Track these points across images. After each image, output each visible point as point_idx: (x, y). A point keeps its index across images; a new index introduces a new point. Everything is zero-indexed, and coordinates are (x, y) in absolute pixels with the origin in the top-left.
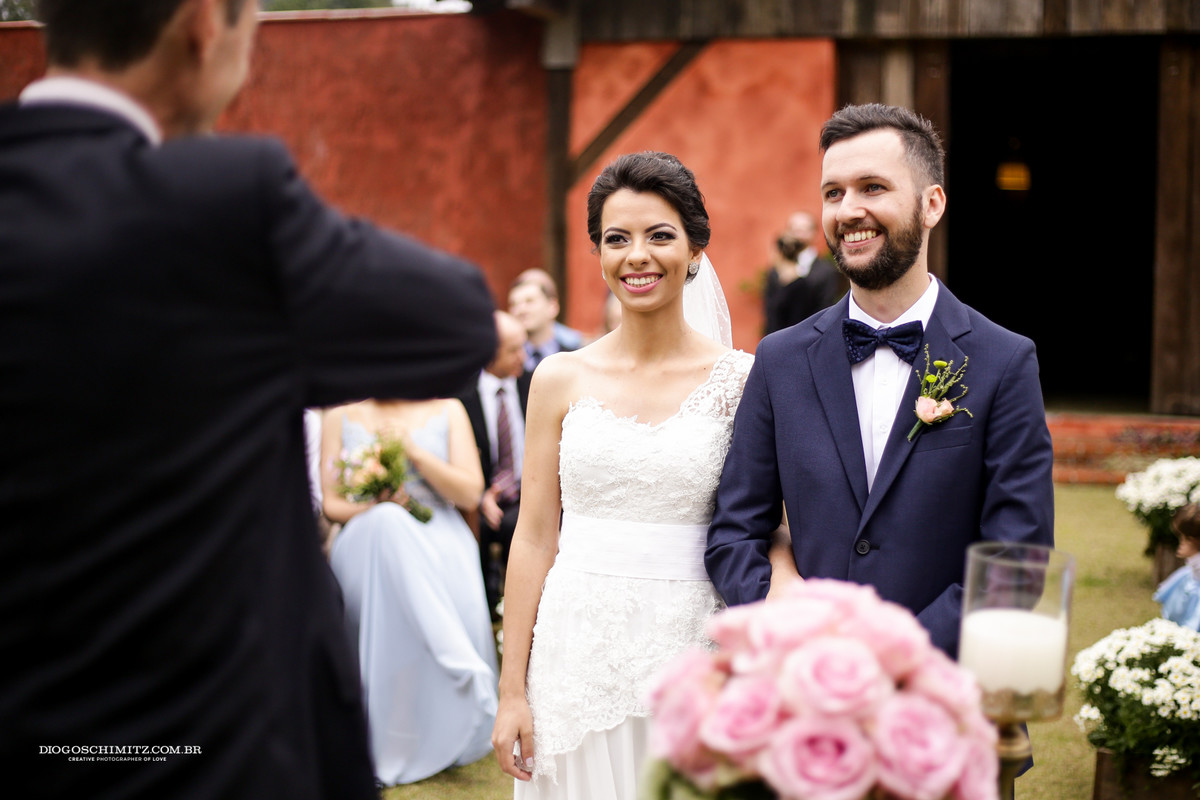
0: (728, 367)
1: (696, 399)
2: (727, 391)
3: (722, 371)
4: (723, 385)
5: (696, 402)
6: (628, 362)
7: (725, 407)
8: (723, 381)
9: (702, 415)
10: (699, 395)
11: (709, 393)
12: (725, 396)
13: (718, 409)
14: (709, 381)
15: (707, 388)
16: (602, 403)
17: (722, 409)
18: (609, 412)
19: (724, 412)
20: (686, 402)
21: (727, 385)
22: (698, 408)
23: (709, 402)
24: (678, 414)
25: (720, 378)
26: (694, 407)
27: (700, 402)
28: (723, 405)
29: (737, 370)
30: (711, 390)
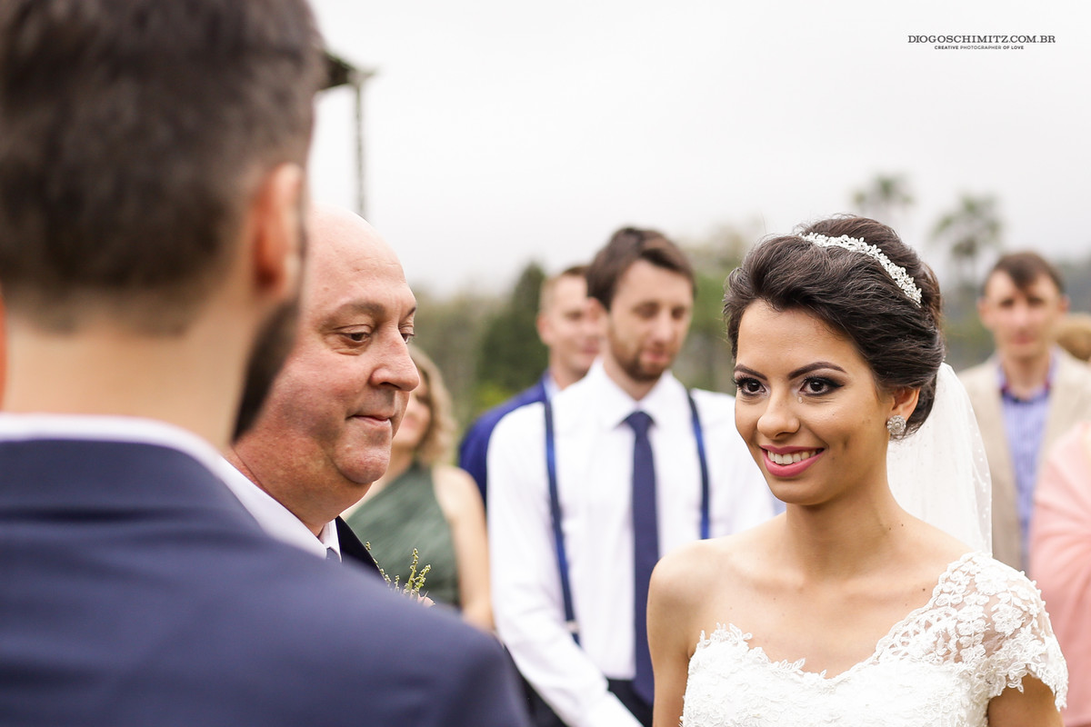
0: (965, 581)
1: (906, 634)
2: (959, 622)
3: (955, 587)
4: (953, 612)
5: (904, 639)
6: (792, 576)
7: (954, 650)
8: (956, 606)
9: (913, 660)
10: (911, 628)
11: (928, 625)
12: (957, 630)
13: (941, 651)
14: (931, 603)
15: (926, 617)
16: (750, 636)
17: (949, 652)
18: (758, 650)
19: (953, 655)
20: (888, 639)
21: (961, 614)
22: (905, 649)
23: (927, 638)
24: (871, 659)
25: (950, 599)
26: (900, 647)
27: (913, 640)
28: (952, 645)
29: (981, 588)
30: (933, 621)
